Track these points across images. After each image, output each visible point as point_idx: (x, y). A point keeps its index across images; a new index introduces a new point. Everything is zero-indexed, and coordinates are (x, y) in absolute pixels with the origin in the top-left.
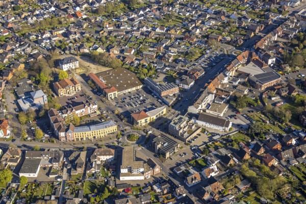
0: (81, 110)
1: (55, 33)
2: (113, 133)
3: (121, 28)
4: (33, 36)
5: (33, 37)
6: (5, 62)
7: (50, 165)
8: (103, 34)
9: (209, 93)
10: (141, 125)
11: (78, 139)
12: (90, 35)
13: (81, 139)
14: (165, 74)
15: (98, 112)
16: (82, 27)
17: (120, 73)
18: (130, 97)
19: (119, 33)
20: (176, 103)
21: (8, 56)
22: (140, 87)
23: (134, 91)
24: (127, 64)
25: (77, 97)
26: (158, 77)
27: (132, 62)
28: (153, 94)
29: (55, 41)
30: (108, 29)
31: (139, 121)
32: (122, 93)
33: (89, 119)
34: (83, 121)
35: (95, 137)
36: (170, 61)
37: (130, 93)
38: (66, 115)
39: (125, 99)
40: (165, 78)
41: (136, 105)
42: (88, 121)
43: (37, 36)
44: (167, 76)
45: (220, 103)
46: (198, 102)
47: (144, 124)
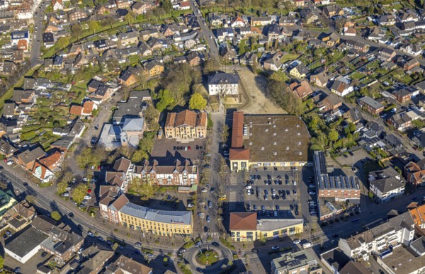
0: (167, 176)
1: (254, 23)
2: (185, 235)
3: (370, 38)
4: (218, 21)
5: (216, 23)
6: (146, 54)
7: (52, 253)
8: (326, 42)
9: (404, 225)
10: (238, 240)
11: (125, 225)
12: (304, 39)
13: (131, 226)
14: (369, 153)
15: (195, 188)
16: (306, 20)
17: (288, 127)
18: (269, 177)
19: (356, 48)
20: (337, 220)
21: (155, 47)
22: (300, 165)
23: (285, 168)
24: (318, 112)
25: (189, 148)
26: (352, 154)
27: (330, 112)
28: (311, 186)
29: (242, 36)
30: (346, 34)
31: (236, 232)
32: (260, 165)
33: (172, 194)
34: (163, 195)
35: (151, 231)
36: (400, 129)
37: (276, 169)
38: (139, 176)
39: (259, 177)
40: (362, 161)
41: (265, 197)
42: (169, 197)
43: (224, 22)
44: (368, 159)
45: (418, 252)
46: (362, 235)
47: (245, 240)
